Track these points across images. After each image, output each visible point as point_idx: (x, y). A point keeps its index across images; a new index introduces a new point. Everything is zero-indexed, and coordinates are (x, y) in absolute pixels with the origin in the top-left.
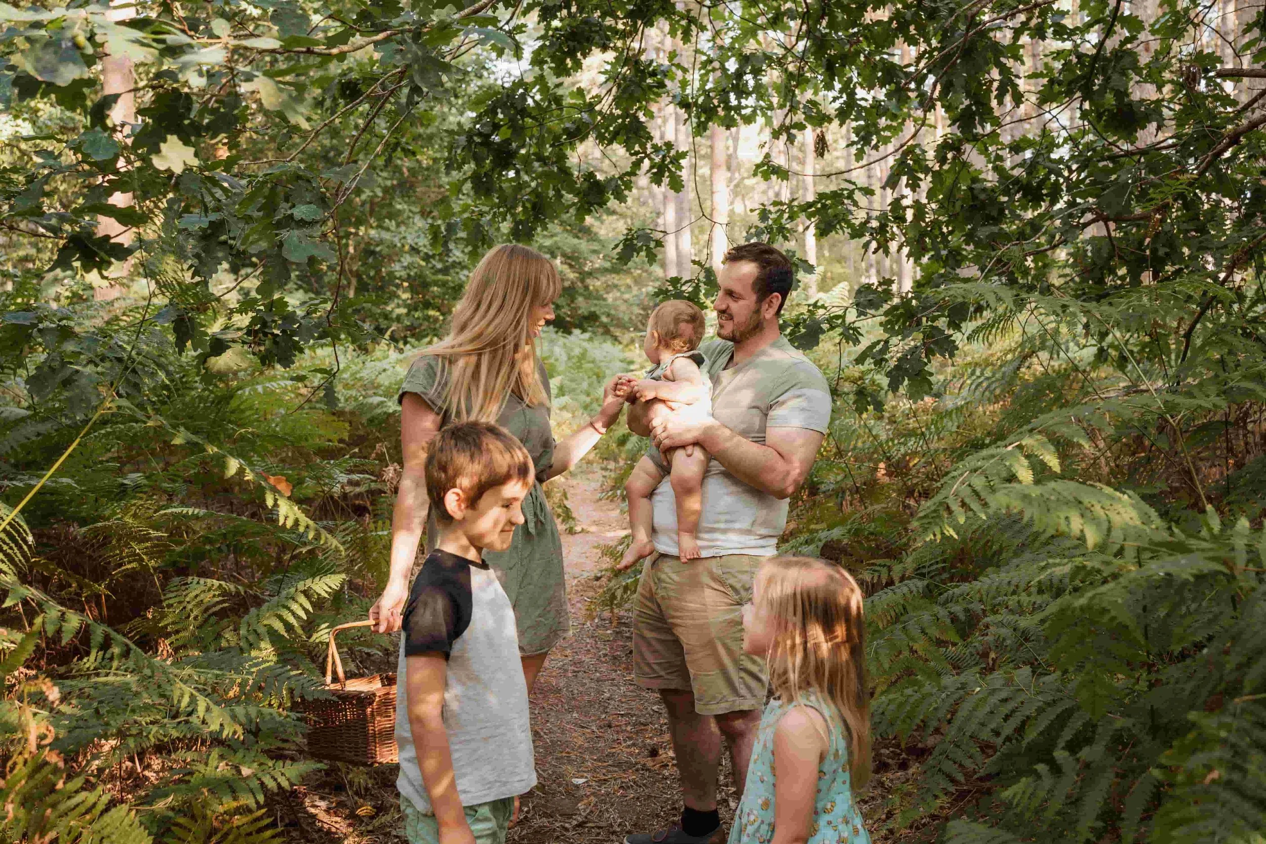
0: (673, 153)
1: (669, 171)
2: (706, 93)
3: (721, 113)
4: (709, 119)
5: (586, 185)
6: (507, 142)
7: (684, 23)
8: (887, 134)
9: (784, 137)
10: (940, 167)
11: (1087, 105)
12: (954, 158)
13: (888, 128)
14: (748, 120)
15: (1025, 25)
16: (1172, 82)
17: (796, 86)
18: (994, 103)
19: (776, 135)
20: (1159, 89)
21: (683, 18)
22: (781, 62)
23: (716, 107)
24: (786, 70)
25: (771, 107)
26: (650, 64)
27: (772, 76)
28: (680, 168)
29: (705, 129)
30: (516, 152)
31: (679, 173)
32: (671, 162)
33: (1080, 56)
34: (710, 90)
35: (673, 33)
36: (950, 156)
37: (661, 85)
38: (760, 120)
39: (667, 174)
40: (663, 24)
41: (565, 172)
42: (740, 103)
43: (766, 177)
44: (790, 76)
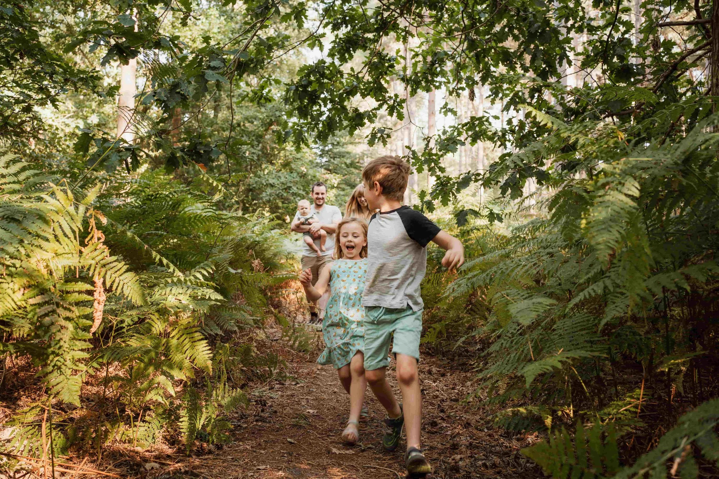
0: (398, 100)
1: (397, 109)
2: (416, 74)
3: (424, 84)
4: (418, 88)
5: (354, 114)
6: (315, 91)
7: (403, 34)
8: (508, 92)
9: (454, 94)
10: (531, 100)
11: (605, 67)
12: (539, 96)
13: (507, 89)
14: (438, 88)
15: (573, 26)
16: (650, 56)
17: (461, 70)
18: (558, 66)
19: (451, 93)
20: (644, 59)
21: (403, 31)
22: (453, 57)
23: (421, 81)
24: (456, 61)
25: (449, 82)
26: (387, 56)
27: (449, 65)
28: (402, 108)
29: (416, 93)
30: (319, 96)
31: (401, 110)
32: (398, 105)
33: (601, 42)
34: (419, 72)
35: (398, 39)
36: (536, 95)
37: (392, 66)
38: (443, 87)
39: (395, 111)
40: (392, 34)
41: (344, 108)
42: (433, 79)
43: (445, 114)
44: (459, 64)
